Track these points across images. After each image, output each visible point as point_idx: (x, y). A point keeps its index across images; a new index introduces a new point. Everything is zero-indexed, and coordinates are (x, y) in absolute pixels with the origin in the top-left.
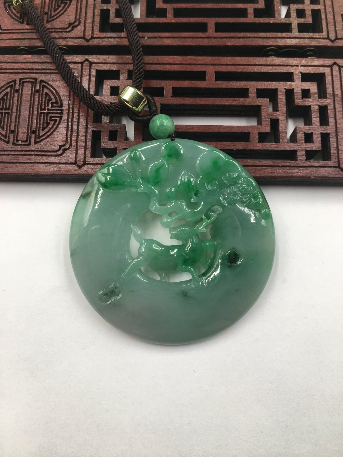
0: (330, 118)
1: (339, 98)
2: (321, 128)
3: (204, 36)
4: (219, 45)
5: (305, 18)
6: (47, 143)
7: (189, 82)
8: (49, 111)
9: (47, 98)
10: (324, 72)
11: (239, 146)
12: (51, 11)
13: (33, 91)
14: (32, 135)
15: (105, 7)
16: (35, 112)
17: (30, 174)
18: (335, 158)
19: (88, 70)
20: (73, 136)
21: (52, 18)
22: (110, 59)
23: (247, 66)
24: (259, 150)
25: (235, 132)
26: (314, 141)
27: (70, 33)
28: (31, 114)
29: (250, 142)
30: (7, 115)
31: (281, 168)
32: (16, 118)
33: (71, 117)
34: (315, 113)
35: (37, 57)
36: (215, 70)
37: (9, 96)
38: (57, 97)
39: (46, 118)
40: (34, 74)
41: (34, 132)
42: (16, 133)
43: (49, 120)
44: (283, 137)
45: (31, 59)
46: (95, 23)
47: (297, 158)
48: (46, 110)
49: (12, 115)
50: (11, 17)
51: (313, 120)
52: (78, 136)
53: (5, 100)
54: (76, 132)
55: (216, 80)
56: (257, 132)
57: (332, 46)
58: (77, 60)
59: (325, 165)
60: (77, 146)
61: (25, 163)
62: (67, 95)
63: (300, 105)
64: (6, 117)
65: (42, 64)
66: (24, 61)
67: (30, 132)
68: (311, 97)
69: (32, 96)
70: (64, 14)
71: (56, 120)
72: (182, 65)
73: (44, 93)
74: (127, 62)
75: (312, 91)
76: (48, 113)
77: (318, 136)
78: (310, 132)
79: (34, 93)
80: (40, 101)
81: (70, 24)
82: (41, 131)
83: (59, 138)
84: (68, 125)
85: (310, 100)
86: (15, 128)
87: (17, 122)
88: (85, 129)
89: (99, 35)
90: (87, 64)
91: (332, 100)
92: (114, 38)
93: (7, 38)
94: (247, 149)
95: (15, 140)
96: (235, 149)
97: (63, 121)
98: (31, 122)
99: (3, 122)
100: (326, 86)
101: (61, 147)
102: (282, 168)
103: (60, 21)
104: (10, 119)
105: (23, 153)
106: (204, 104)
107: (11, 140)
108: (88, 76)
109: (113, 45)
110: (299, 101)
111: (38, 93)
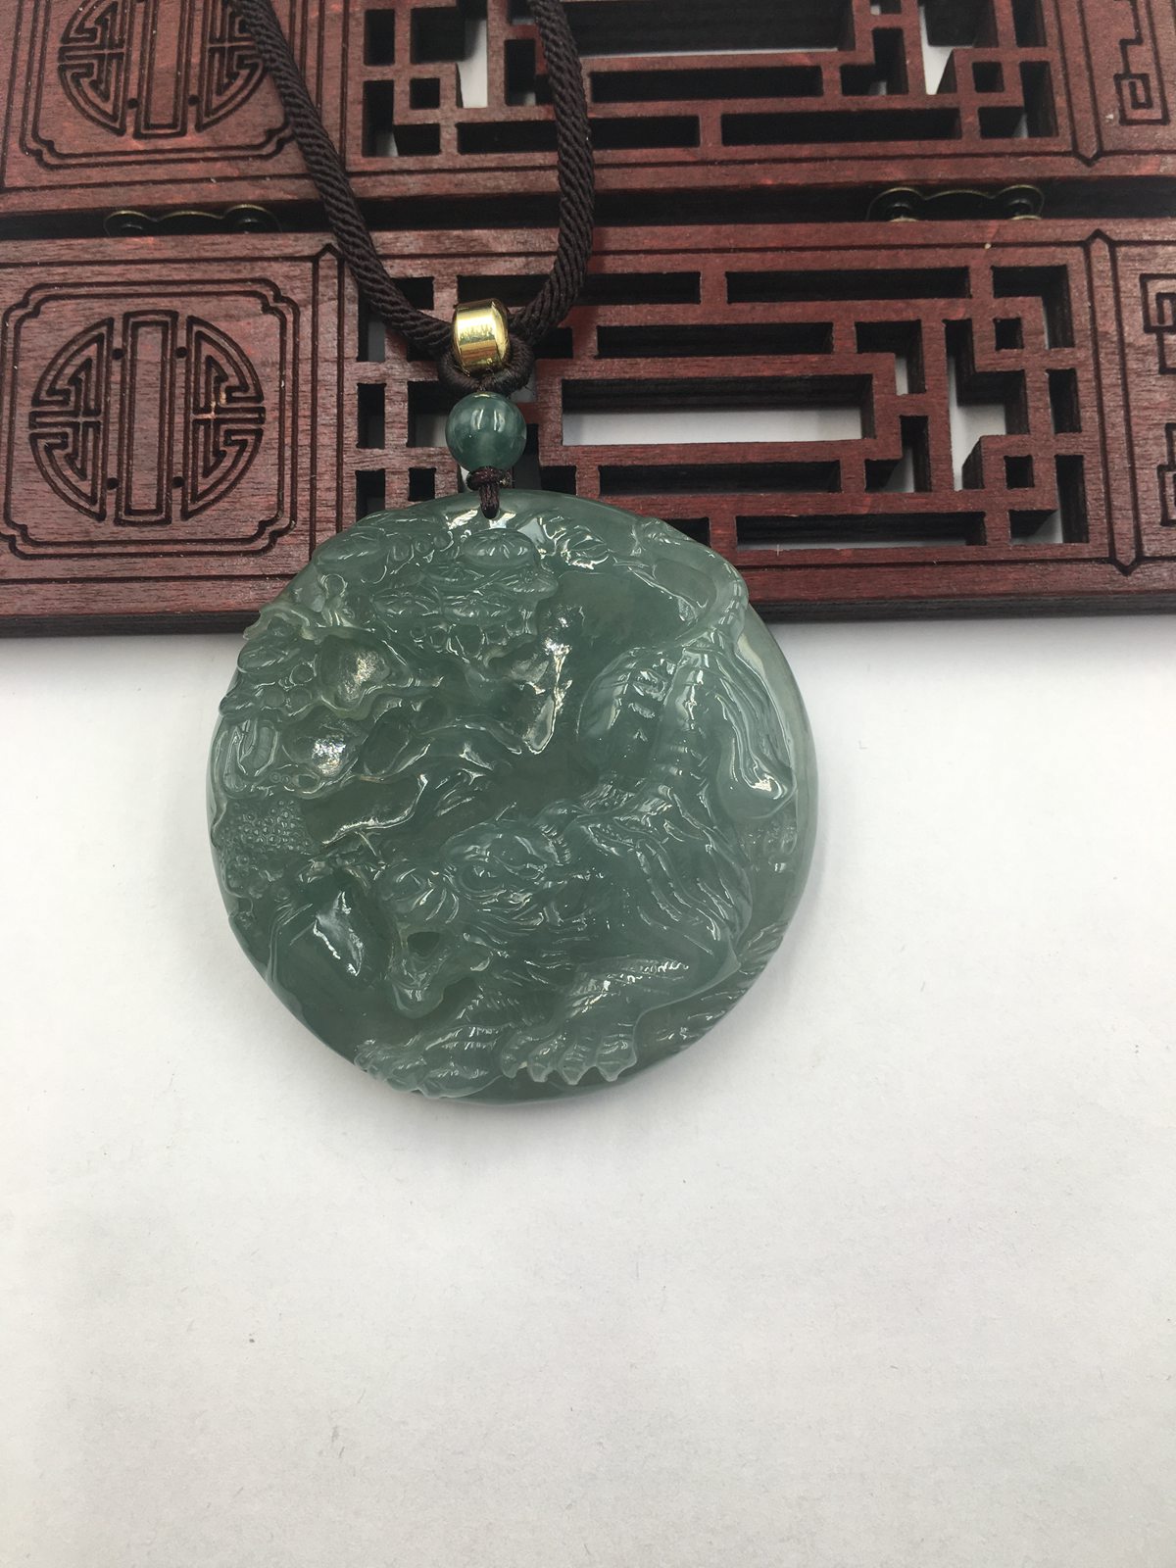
0: (1085, 407)
1: (1113, 345)
2: (1058, 441)
3: (689, 158)
4: (734, 186)
5: (1002, 89)
6: (220, 515)
7: (645, 308)
8: (221, 416)
9: (214, 374)
10: (1064, 262)
11: (807, 503)
12: (209, 92)
13: (169, 351)
14: (173, 491)
15: (378, 73)
16: (179, 419)
17: (172, 612)
18: (1101, 533)
19: (336, 281)
20: (299, 493)
21: (213, 114)
22: (398, 244)
23: (824, 253)
24: (867, 515)
25: (796, 463)
26: (1036, 481)
27: (271, 161)
28: (167, 425)
29: (841, 490)
30: (91, 430)
31: (936, 570)
32: (121, 439)
33: (289, 431)
34: (1038, 393)
35: (173, 244)
36: (728, 270)
37: (94, 372)
38: (244, 369)
39: (214, 438)
40: (169, 299)
41: (179, 483)
42: (124, 485)
43: (221, 444)
44: (939, 473)
45: (155, 249)
46: (349, 126)
47: (985, 536)
48: (213, 413)
49: (106, 432)
50: (83, 114)
51: (1030, 417)
52: (313, 489)
53: (83, 384)
54: (308, 478)
55: (729, 302)
56: (863, 459)
57: (1089, 178)
58: (298, 248)
59: (1070, 557)
60: (312, 520)
61: (157, 579)
62: (273, 363)
63: (989, 369)
64: (91, 437)
65: (192, 265)
66: (137, 258)
67: (167, 484)
68: (1025, 342)
69: (166, 366)
70: (251, 100)
71: (244, 443)
72: (622, 257)
73: (203, 359)
74: (453, 251)
75: (1026, 326)
76: (218, 422)
77: (1047, 465)
78: (1026, 454)
79: (172, 360)
80: (192, 384)
81: (270, 134)
82: (200, 478)
83: (255, 499)
84: (281, 457)
85: (1025, 352)
86: (119, 472)
87: (125, 453)
88: (335, 468)
89: (360, 164)
90: (332, 260)
91: (1091, 352)
92: (409, 172)
93: (75, 183)
94: (831, 514)
95: (123, 509)
96: (794, 516)
97: (267, 444)
98: (169, 453)
99: (80, 454)
100: (1070, 308)
101: (263, 525)
102: (941, 569)
103: (239, 124)
104: (101, 444)
105: (147, 549)
106: (696, 378)
107: (110, 511)
108: (334, 299)
109: (408, 194)
110: (987, 357)
111: (185, 359)
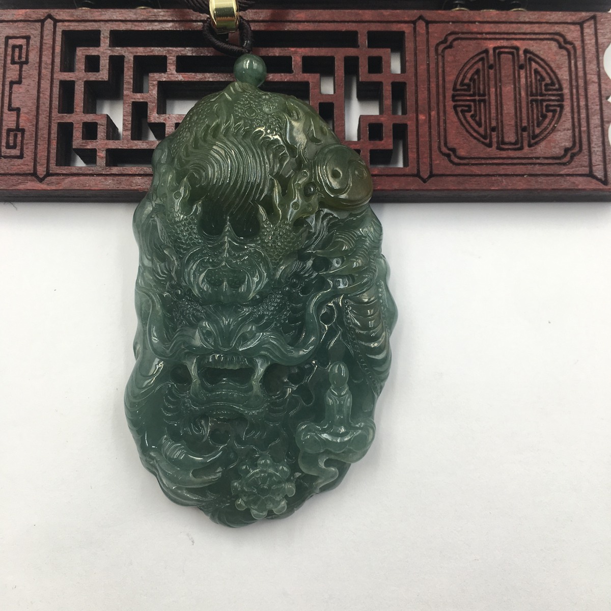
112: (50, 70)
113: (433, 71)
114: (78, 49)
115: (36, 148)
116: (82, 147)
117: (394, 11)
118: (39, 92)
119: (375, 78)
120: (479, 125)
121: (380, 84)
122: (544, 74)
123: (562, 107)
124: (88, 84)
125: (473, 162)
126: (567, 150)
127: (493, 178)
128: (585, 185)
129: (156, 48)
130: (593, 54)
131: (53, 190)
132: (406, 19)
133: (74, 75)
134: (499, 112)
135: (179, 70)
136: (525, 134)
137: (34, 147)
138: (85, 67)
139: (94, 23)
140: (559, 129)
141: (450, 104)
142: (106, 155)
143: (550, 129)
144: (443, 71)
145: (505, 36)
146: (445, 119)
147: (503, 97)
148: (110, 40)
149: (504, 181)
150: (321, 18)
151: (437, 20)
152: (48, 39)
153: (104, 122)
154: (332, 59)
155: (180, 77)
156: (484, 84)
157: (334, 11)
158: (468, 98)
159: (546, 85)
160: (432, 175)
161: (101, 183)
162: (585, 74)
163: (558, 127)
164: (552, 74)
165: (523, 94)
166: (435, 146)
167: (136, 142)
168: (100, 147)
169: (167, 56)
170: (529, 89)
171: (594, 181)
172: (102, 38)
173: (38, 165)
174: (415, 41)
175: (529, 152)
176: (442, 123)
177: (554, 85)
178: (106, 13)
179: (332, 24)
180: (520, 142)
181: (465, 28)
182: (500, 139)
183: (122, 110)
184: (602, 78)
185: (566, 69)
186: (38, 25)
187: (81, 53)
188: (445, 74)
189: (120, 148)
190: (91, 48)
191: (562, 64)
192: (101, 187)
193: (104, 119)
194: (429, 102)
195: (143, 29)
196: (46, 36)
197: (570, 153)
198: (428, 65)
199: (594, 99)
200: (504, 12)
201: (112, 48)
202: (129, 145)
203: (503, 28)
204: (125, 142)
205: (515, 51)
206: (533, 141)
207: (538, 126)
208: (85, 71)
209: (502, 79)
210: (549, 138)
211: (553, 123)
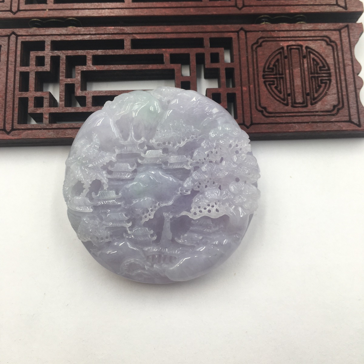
112: (14, 66)
113: (250, 61)
114: (31, 52)
115: (5, 113)
116: (34, 112)
117: (225, 25)
118: (7, 79)
119: (215, 65)
120: (280, 92)
121: (217, 70)
122: (319, 61)
123: (330, 80)
124: (37, 73)
125: (277, 115)
126: (334, 106)
127: (290, 125)
128: (347, 128)
129: (80, 51)
130: (347, 48)
131: (16, 139)
132: (233, 30)
133: (29, 68)
134: (292, 84)
135: (94, 64)
136: (308, 97)
137: (4, 113)
138: (36, 63)
139: (41, 37)
140: (330, 94)
141: (262, 80)
142: (49, 117)
143: (323, 94)
144: (257, 61)
145: (294, 39)
146: (259, 89)
147: (294, 75)
148: (51, 46)
149: (297, 126)
150: (181, 31)
151: (252, 30)
152: (12, 47)
153: (47, 96)
154: (188, 55)
155: (95, 68)
156: (282, 68)
157: (188, 26)
158: (273, 76)
159: (320, 67)
160: (252, 124)
161: (46, 134)
162: (343, 60)
163: (329, 92)
164: (323, 61)
165: (306, 73)
166: (253, 106)
167: (68, 108)
168: (45, 112)
169: (87, 55)
170: (310, 70)
171: (352, 125)
172: (46, 46)
173: (6, 123)
174: (239, 43)
175: (311, 108)
176: (257, 92)
177: (325, 67)
178: (48, 30)
179: (188, 34)
180: (305, 102)
181: (269, 34)
182: (293, 101)
183: (59, 89)
184: (354, 62)
185: (332, 57)
186: (6, 38)
187: (33, 55)
188: (258, 62)
189: (58, 112)
190: (39, 52)
191: (329, 55)
192: (46, 136)
193: (48, 94)
194: (249, 79)
195: (71, 40)
196: (11, 45)
197: (337, 109)
198: (247, 57)
199: (350, 75)
200: (292, 24)
201: (52, 52)
202: (63, 110)
203: (292, 34)
204: (61, 109)
205: (300, 47)
206: (313, 102)
207: (317, 92)
208: (36, 66)
209: (293, 65)
210: (323, 100)
211: (325, 90)
